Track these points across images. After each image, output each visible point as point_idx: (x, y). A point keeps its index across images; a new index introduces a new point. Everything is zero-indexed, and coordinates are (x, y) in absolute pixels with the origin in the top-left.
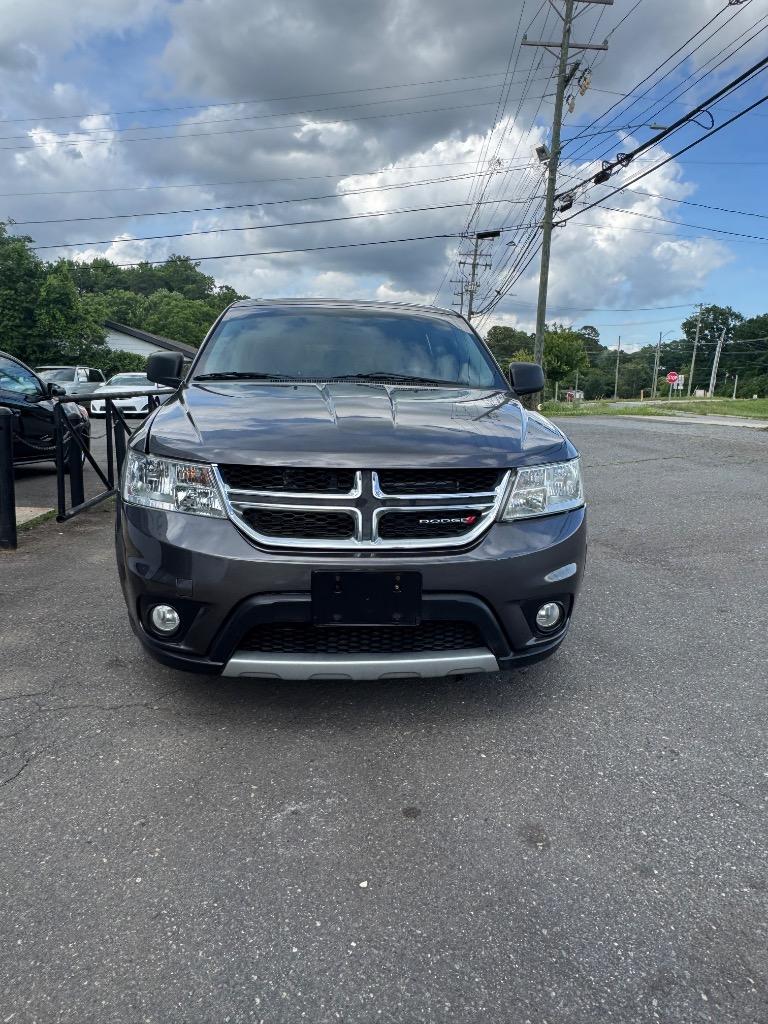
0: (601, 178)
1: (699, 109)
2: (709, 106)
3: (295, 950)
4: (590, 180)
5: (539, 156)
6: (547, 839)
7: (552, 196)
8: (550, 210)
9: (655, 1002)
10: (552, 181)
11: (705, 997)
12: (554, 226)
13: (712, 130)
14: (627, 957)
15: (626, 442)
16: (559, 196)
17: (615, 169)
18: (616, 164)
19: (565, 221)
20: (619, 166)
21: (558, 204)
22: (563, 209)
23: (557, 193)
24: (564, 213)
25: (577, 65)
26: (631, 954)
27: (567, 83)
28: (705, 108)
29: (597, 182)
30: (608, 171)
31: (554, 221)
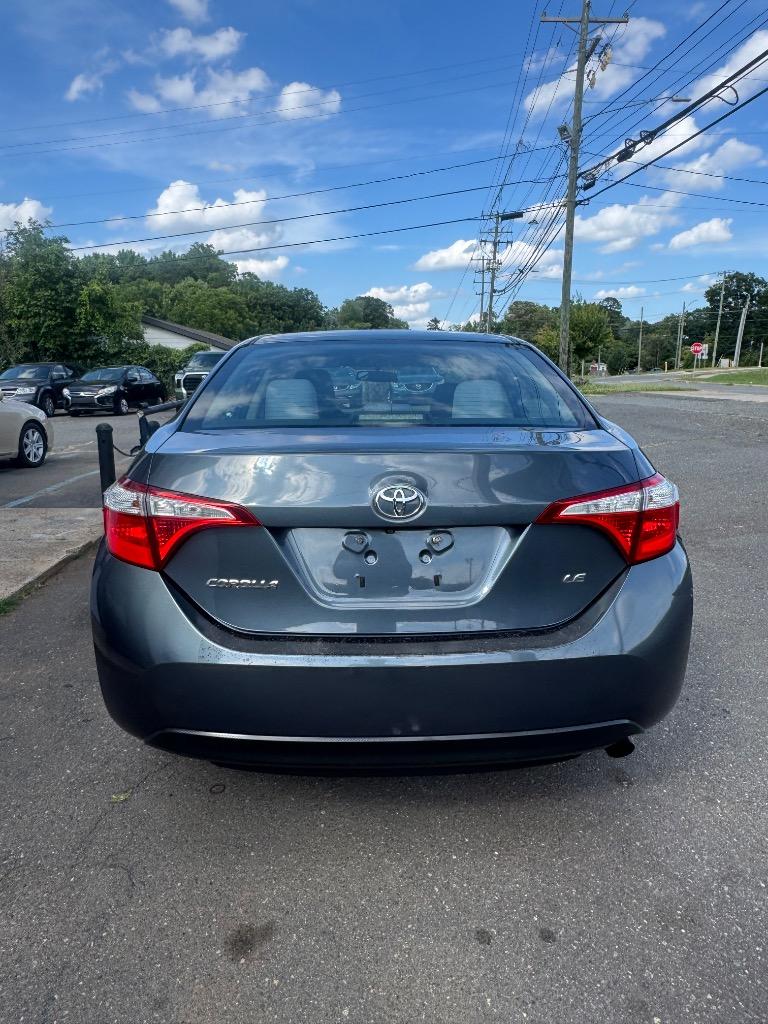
0: (624, 155)
1: (722, 85)
2: (732, 82)
3: (454, 857)
4: (613, 157)
5: (561, 134)
6: (630, 779)
7: (575, 174)
8: (573, 188)
9: (726, 889)
10: (575, 159)
11: (763, 885)
12: (577, 205)
13: (737, 105)
14: (702, 860)
15: (658, 423)
16: (580, 175)
17: (638, 147)
18: (639, 142)
19: (588, 199)
20: (642, 144)
21: (581, 182)
22: (586, 187)
23: (579, 172)
25: (598, 40)
26: (706, 857)
27: (587, 58)
28: (729, 84)
29: (620, 160)
30: (631, 149)
31: (577, 199)
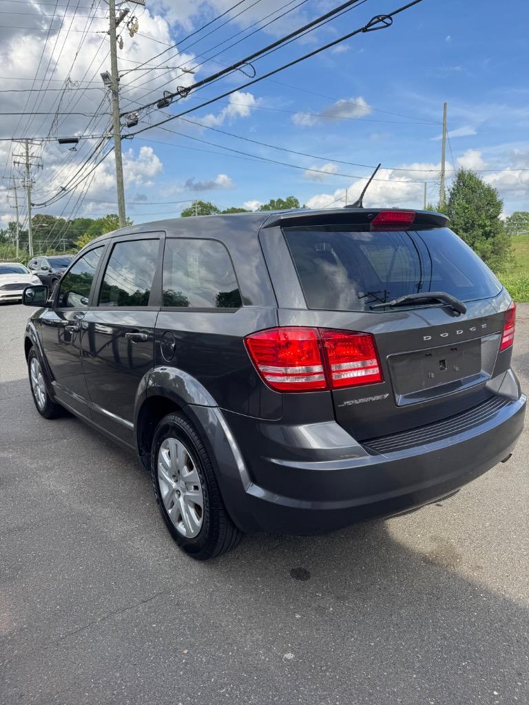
0: (163, 103)
1: (243, 62)
2: (251, 60)
4: (154, 104)
5: (103, 79)
7: (117, 114)
8: (117, 125)
10: (117, 101)
12: (123, 138)
13: (256, 79)
16: (124, 114)
17: (175, 98)
18: (176, 94)
19: (133, 135)
20: (179, 96)
21: (124, 120)
22: (130, 126)
23: (121, 112)
24: (131, 128)
25: (126, 12)
27: (117, 24)
28: (248, 62)
29: (160, 106)
30: (169, 100)
31: (122, 134)
